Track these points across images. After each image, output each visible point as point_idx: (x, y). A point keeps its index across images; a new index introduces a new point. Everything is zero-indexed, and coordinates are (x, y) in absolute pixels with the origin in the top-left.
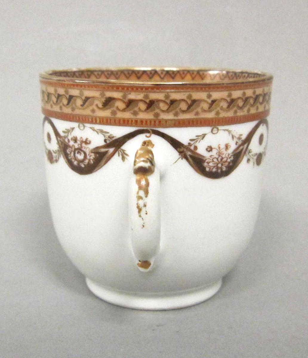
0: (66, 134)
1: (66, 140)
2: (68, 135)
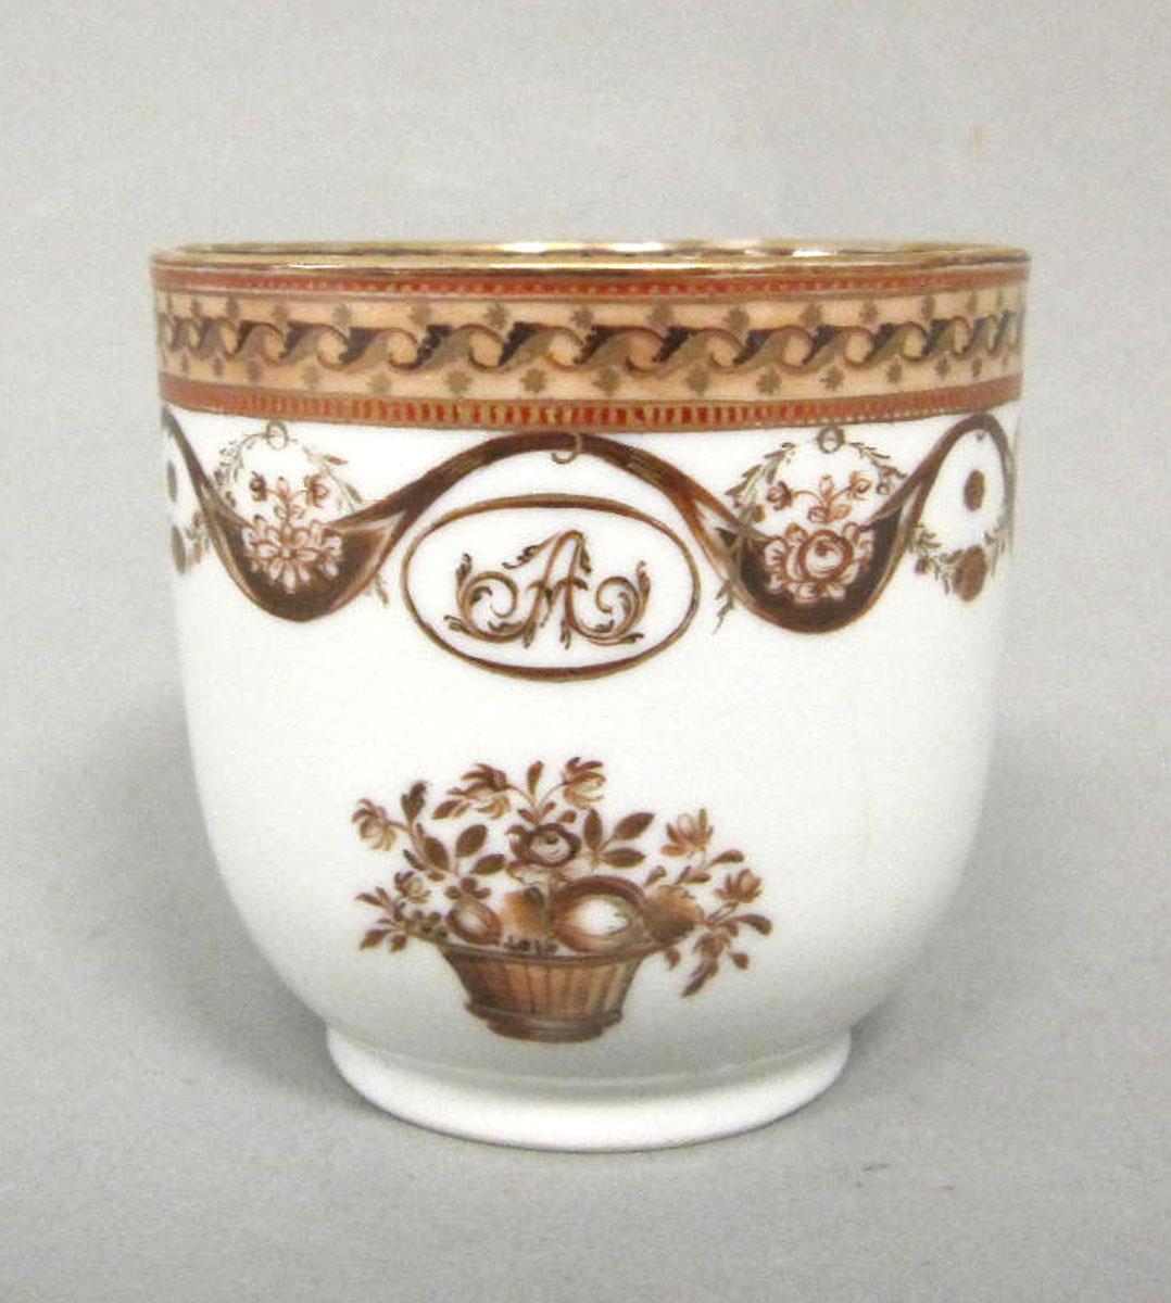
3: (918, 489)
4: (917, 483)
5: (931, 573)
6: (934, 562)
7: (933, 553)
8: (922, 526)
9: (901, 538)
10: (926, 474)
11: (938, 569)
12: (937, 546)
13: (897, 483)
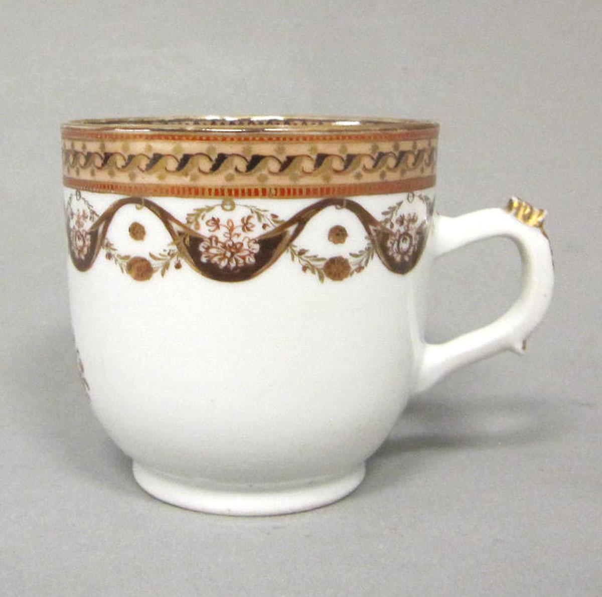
0: (388, 216)
1: (388, 226)
2: (391, 217)
3: (103, 223)
4: (103, 220)
5: (113, 261)
6: (114, 257)
7: (113, 252)
8: (107, 239)
9: (99, 242)
10: (108, 217)
11: (116, 261)
12: (115, 250)
13: (96, 219)
